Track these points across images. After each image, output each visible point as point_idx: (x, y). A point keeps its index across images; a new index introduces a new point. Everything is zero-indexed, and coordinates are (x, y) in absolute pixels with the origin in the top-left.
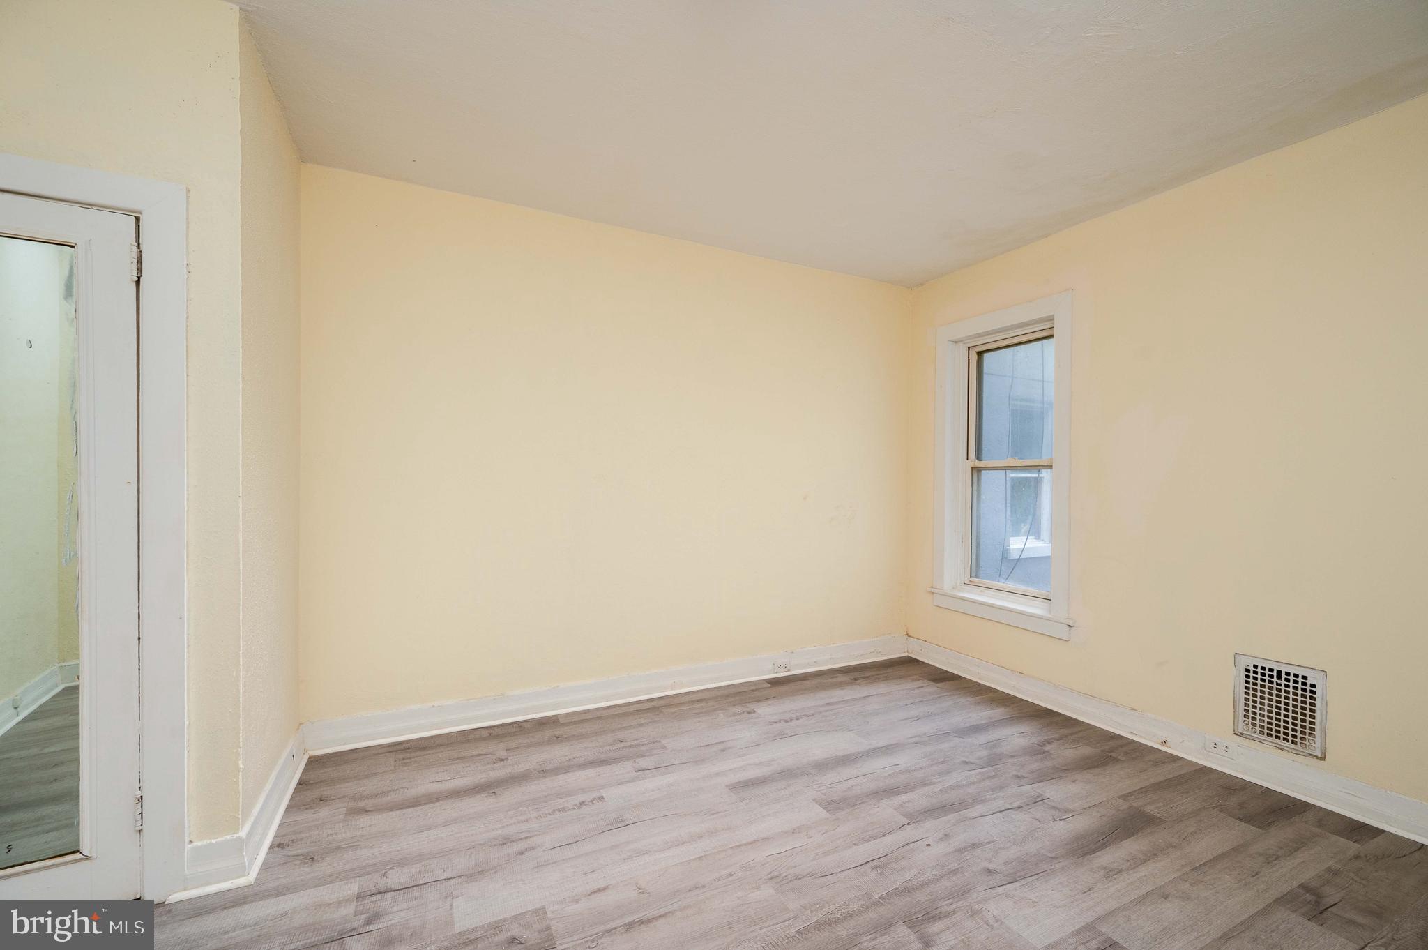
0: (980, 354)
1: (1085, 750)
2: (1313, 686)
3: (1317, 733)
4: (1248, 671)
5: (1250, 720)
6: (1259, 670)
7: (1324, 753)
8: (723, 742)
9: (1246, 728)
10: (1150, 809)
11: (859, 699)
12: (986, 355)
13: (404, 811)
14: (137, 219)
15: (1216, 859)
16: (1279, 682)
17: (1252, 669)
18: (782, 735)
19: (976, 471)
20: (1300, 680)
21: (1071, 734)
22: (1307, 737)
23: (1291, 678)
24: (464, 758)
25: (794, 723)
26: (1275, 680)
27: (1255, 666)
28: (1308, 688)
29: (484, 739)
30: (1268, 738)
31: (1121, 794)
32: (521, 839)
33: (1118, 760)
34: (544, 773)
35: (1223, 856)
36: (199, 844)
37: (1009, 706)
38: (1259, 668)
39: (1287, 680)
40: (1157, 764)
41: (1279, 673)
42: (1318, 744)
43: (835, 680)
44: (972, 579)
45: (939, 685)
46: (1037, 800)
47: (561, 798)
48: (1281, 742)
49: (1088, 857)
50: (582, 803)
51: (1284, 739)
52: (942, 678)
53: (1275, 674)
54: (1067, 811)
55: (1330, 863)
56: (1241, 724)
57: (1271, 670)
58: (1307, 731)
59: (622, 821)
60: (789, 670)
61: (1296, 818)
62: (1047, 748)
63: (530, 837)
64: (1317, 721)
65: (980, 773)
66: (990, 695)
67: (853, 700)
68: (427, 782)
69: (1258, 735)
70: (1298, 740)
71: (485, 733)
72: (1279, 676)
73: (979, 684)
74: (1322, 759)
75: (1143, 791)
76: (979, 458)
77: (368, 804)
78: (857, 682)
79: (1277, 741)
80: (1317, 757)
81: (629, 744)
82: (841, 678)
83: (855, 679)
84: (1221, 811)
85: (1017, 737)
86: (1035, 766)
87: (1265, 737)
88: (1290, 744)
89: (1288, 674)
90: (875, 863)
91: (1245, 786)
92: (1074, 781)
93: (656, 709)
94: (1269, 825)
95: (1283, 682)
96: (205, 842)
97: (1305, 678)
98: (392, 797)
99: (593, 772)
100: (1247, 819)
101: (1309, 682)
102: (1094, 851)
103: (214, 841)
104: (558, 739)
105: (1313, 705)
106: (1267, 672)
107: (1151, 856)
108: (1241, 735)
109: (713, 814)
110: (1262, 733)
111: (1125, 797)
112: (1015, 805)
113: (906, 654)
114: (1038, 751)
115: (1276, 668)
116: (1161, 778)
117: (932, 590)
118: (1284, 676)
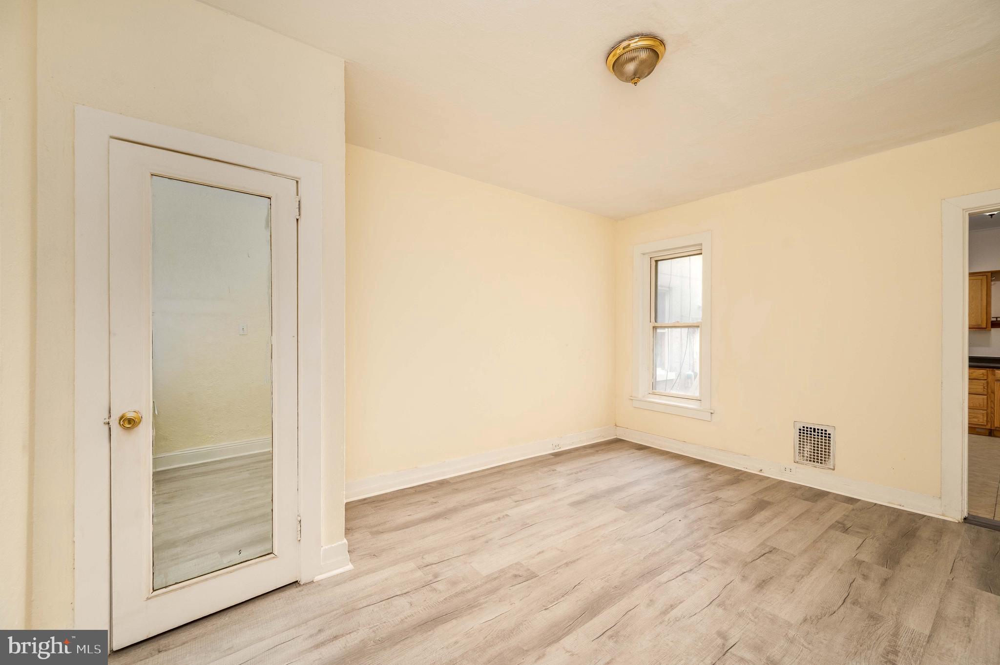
0: (657, 261)
1: (727, 477)
2: (829, 434)
3: (831, 457)
4: (800, 430)
5: (801, 454)
6: (805, 429)
7: (834, 467)
8: (550, 485)
9: (800, 458)
10: (766, 499)
11: (605, 460)
12: (659, 262)
13: (404, 530)
14: (297, 182)
15: (800, 516)
16: (814, 434)
17: (802, 428)
18: (578, 480)
19: (655, 328)
20: (824, 432)
21: (717, 470)
22: (827, 459)
23: (820, 431)
24: (411, 504)
25: (580, 474)
26: (813, 433)
27: (804, 427)
28: (827, 435)
29: (414, 494)
30: (810, 462)
31: (752, 493)
32: (480, 537)
33: (743, 480)
34: (465, 507)
35: (803, 514)
36: (327, 547)
37: (681, 460)
38: (805, 428)
39: (818, 433)
40: (761, 480)
41: (814, 429)
42: (832, 463)
43: (586, 452)
44: (654, 391)
45: (641, 451)
46: (717, 499)
47: (486, 517)
48: (816, 464)
49: (750, 519)
50: (499, 518)
51: (817, 462)
52: (641, 448)
53: (812, 430)
54: (732, 502)
55: (844, 513)
56: (797, 457)
57: (811, 428)
58: (827, 457)
59: (526, 524)
60: (560, 448)
61: (825, 498)
62: (709, 477)
63: (485, 535)
64: (831, 451)
65: (685, 490)
66: (669, 455)
67: (603, 461)
68: (402, 516)
69: (805, 462)
70: (823, 462)
71: (413, 491)
72: (814, 431)
73: (661, 450)
74: (834, 469)
75: (760, 492)
76: (656, 321)
77: (380, 528)
78: (599, 452)
79: (813, 463)
80: (831, 469)
81: (500, 490)
82: (589, 451)
83: (597, 451)
84: (795, 497)
85: (694, 473)
86: (708, 485)
87: (808, 462)
88: (819, 464)
89: (818, 429)
90: (661, 529)
91: (801, 487)
92: (729, 490)
93: (500, 471)
94: (817, 501)
95: (816, 434)
96: (329, 546)
97: (826, 431)
98: (388, 526)
99: (492, 504)
100: (807, 499)
101: (827, 433)
102: (751, 517)
103: (333, 545)
104: (457, 491)
105: (829, 443)
106: (809, 430)
107: (775, 516)
108: (797, 462)
109: (571, 517)
110: (807, 460)
111: (754, 494)
112: (709, 501)
113: (616, 437)
114: (705, 479)
115: (813, 427)
116: (766, 486)
117: (631, 398)
118: (816, 431)
